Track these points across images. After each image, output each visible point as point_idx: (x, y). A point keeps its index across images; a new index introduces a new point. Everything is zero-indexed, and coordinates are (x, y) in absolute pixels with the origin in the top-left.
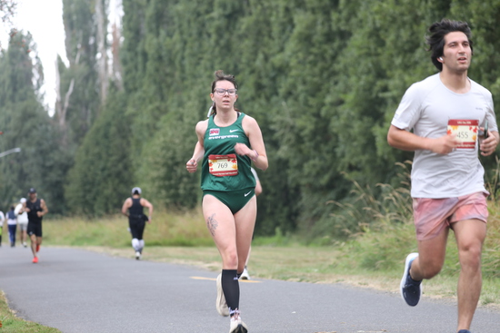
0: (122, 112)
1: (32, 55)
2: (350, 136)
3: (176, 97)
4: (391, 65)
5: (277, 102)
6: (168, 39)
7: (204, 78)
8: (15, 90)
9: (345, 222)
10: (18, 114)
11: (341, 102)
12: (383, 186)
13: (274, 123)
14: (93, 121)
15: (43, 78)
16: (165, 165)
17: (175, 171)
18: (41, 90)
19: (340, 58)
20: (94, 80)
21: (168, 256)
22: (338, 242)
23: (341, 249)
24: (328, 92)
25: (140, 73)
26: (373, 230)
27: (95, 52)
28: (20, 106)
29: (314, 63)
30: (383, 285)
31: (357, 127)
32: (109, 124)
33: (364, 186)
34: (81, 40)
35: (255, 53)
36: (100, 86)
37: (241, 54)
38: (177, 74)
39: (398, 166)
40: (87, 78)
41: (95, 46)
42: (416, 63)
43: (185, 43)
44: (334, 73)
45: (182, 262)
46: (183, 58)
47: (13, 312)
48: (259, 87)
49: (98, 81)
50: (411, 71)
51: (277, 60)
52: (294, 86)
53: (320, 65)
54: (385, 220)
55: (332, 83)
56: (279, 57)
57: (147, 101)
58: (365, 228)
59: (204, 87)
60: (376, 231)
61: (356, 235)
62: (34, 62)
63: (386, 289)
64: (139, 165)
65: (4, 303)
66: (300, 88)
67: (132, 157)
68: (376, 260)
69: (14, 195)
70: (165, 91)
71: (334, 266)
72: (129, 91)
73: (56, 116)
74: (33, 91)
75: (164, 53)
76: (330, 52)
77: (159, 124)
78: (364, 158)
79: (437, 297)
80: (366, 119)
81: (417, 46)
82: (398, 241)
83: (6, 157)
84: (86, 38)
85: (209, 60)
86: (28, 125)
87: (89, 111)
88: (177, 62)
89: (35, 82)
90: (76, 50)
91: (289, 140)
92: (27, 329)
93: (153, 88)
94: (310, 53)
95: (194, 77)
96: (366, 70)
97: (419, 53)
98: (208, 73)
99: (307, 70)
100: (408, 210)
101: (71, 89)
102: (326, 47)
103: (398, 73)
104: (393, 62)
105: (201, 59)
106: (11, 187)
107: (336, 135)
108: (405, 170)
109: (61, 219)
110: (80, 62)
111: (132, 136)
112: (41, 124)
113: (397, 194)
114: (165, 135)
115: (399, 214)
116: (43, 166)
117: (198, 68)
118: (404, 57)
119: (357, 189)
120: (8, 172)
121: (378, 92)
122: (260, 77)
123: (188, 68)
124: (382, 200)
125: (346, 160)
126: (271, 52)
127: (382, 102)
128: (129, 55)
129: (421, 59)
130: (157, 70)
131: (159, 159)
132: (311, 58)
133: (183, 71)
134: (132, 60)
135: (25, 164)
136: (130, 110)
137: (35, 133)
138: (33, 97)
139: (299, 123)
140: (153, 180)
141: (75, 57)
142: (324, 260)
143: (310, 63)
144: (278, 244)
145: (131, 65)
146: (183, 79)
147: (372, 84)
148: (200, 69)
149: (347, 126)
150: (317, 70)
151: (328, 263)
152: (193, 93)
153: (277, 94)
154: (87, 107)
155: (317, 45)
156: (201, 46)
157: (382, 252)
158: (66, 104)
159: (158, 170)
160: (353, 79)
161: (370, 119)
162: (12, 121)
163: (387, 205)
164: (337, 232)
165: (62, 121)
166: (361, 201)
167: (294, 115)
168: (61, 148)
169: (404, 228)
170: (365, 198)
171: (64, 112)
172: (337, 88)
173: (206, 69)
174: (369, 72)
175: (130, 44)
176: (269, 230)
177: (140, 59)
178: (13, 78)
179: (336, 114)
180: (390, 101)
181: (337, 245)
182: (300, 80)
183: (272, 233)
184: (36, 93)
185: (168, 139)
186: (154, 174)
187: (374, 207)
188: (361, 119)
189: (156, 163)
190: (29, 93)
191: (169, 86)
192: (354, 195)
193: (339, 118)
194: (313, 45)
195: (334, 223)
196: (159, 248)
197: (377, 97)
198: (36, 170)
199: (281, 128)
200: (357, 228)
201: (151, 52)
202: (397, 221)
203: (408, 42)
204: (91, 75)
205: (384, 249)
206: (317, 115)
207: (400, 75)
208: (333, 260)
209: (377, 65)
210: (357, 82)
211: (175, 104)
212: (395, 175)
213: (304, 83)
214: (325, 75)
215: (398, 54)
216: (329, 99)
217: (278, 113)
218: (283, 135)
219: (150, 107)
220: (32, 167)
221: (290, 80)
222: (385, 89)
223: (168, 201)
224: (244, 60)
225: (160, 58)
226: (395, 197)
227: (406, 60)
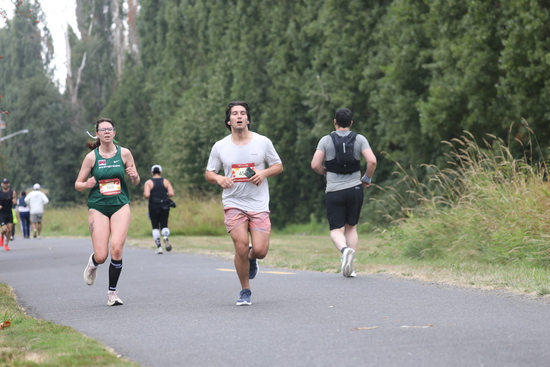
0: (140, 88)
1: (40, 26)
2: (391, 111)
3: (199, 70)
4: (435, 34)
5: (310, 76)
6: (190, 7)
7: (230, 50)
8: (22, 65)
9: (387, 206)
10: (26, 92)
11: (381, 75)
12: (428, 167)
13: (308, 99)
14: (108, 98)
15: (53, 52)
16: (188, 145)
17: (200, 153)
18: (51, 66)
19: (379, 26)
20: (109, 54)
21: (192, 246)
22: (378, 229)
23: (382, 237)
24: (367, 64)
25: (159, 44)
26: (418, 215)
27: (110, 23)
28: (28, 82)
29: (351, 32)
30: (429, 276)
31: (399, 101)
32: (125, 102)
33: (408, 167)
34: (93, 9)
35: (286, 22)
36: (115, 60)
37: (271, 22)
38: (200, 45)
39: (445, 144)
40: (100, 52)
41: (110, 16)
42: (464, 30)
43: (209, 11)
44: (373, 43)
45: (208, 252)
46: (206, 28)
47: (23, 309)
48: (290, 59)
49: (113, 55)
50: (458, 40)
51: (310, 29)
52: (329, 57)
53: (357, 33)
54: (431, 205)
55: (370, 54)
56: (312, 25)
57: (168, 75)
58: (408, 214)
59: (230, 60)
60: (420, 217)
61: (398, 221)
62: (43, 34)
63: (432, 280)
64: (159, 147)
65: (13, 299)
66: (336, 59)
67: (151, 137)
68: (421, 249)
69: (22, 181)
70: (187, 64)
71: (375, 255)
72: (147, 65)
73: (67, 94)
74: (42, 66)
75: (185, 23)
76: (369, 19)
77: (181, 101)
78: (407, 136)
79: (488, 288)
80: (408, 93)
81: (465, 12)
82: (445, 227)
83: (13, 138)
84: (99, 7)
85: (235, 30)
86: (37, 103)
87: (104, 88)
88: (200, 33)
89: (43, 56)
90: (89, 20)
91: (325, 117)
92: (39, 328)
93: (174, 61)
94: (347, 21)
95: (219, 48)
96: (408, 39)
97: (466, 19)
98: (234, 44)
99: (344, 39)
100: (456, 193)
101: (83, 63)
102: (364, 14)
103: (443, 41)
104: (438, 30)
105: (226, 28)
106: (19, 171)
107: (376, 111)
108: (452, 149)
109: (75, 207)
110: (93, 34)
111: (152, 115)
112: (51, 103)
113: (443, 175)
114: (187, 113)
115: (446, 197)
116: (54, 149)
117: (223, 38)
118: (450, 24)
119: (399, 170)
120: (15, 155)
121: (421, 63)
122: (291, 48)
123: (211, 39)
124: (426, 183)
125: (387, 138)
126: (303, 20)
127: (427, 74)
128: (146, 25)
129: (469, 26)
130: (178, 41)
131: (181, 140)
132: (348, 26)
133: (206, 42)
134: (150, 30)
135: (33, 147)
136: (149, 86)
137: (44, 111)
138: (42, 73)
139: (335, 98)
140: (175, 163)
141: (87, 28)
142: (364, 249)
143: (346, 31)
144: (313, 231)
145: (149, 36)
146: (207, 51)
147: (415, 55)
148: (226, 40)
149: (388, 101)
150: (354, 39)
151: (368, 252)
152: (217, 67)
153: (310, 66)
154: (101, 84)
155: (354, 12)
156: (226, 14)
157: (428, 239)
158: (78, 81)
159: (181, 151)
160: (394, 49)
161: (414, 93)
162: (19, 99)
163: (433, 188)
164: (378, 217)
165: (74, 99)
166: (403, 183)
167: (329, 90)
168: (73, 128)
169: (452, 212)
170: (408, 180)
171: (77, 88)
172: (376, 59)
173: (232, 40)
174: (411, 42)
175: (148, 13)
176: (303, 217)
177: (159, 29)
178: (20, 51)
179: (376, 88)
180: (435, 73)
181: (379, 232)
182: (335, 50)
183: (306, 220)
184: (45, 67)
185: (190, 118)
186: (177, 156)
187: (418, 191)
188: (403, 93)
189: (178, 144)
190: (37, 68)
191: (191, 59)
192: (396, 177)
193: (378, 92)
194: (350, 13)
195: (374, 208)
196: (182, 237)
197: (420, 69)
198: (46, 152)
199: (315, 105)
200: (400, 213)
201: (171, 21)
202: (444, 205)
203: (453, 7)
204: (106, 47)
205: (430, 235)
206: (355, 89)
207: (445, 44)
208: (373, 249)
209: (420, 33)
210: (399, 52)
211: (198, 78)
212: (441, 154)
213: (340, 54)
214: (363, 45)
215: (444, 21)
216: (367, 72)
217: (311, 87)
218: (317, 112)
219: (171, 82)
220: (42, 149)
221: (324, 51)
222: (429, 60)
223: (191, 185)
224: (273, 30)
225: (181, 28)
226: (440, 178)
227: (452, 27)
